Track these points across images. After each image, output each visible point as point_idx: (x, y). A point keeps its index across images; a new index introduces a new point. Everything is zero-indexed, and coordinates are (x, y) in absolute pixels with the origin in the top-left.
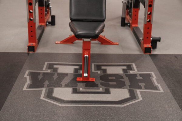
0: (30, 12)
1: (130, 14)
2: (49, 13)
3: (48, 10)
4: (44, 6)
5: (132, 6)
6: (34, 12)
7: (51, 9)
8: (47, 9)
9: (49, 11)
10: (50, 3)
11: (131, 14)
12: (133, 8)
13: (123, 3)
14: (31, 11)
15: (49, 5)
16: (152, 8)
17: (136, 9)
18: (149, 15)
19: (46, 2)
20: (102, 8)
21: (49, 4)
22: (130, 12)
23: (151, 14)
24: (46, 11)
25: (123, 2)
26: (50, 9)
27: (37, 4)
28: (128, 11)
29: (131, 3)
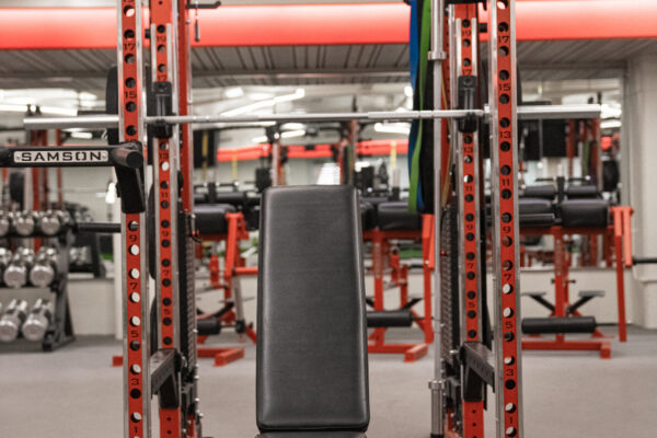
0: (132, 418)
1: (458, 423)
2: (195, 433)
3: (190, 422)
4: (179, 409)
5: (462, 396)
6: (145, 418)
7: (202, 421)
8: (189, 418)
9: (195, 427)
10: (197, 399)
11: (461, 425)
12: (463, 401)
13: (433, 387)
14: (137, 416)
15: (193, 406)
16: (516, 392)
17: (474, 406)
18: (511, 415)
19: (184, 396)
20: (355, 389)
21: (197, 402)
22: (458, 417)
23: (514, 409)
24: (185, 425)
25: (430, 384)
26: (198, 423)
27: (156, 398)
28: (452, 415)
29: (458, 388)
